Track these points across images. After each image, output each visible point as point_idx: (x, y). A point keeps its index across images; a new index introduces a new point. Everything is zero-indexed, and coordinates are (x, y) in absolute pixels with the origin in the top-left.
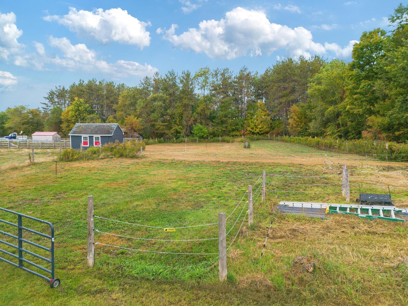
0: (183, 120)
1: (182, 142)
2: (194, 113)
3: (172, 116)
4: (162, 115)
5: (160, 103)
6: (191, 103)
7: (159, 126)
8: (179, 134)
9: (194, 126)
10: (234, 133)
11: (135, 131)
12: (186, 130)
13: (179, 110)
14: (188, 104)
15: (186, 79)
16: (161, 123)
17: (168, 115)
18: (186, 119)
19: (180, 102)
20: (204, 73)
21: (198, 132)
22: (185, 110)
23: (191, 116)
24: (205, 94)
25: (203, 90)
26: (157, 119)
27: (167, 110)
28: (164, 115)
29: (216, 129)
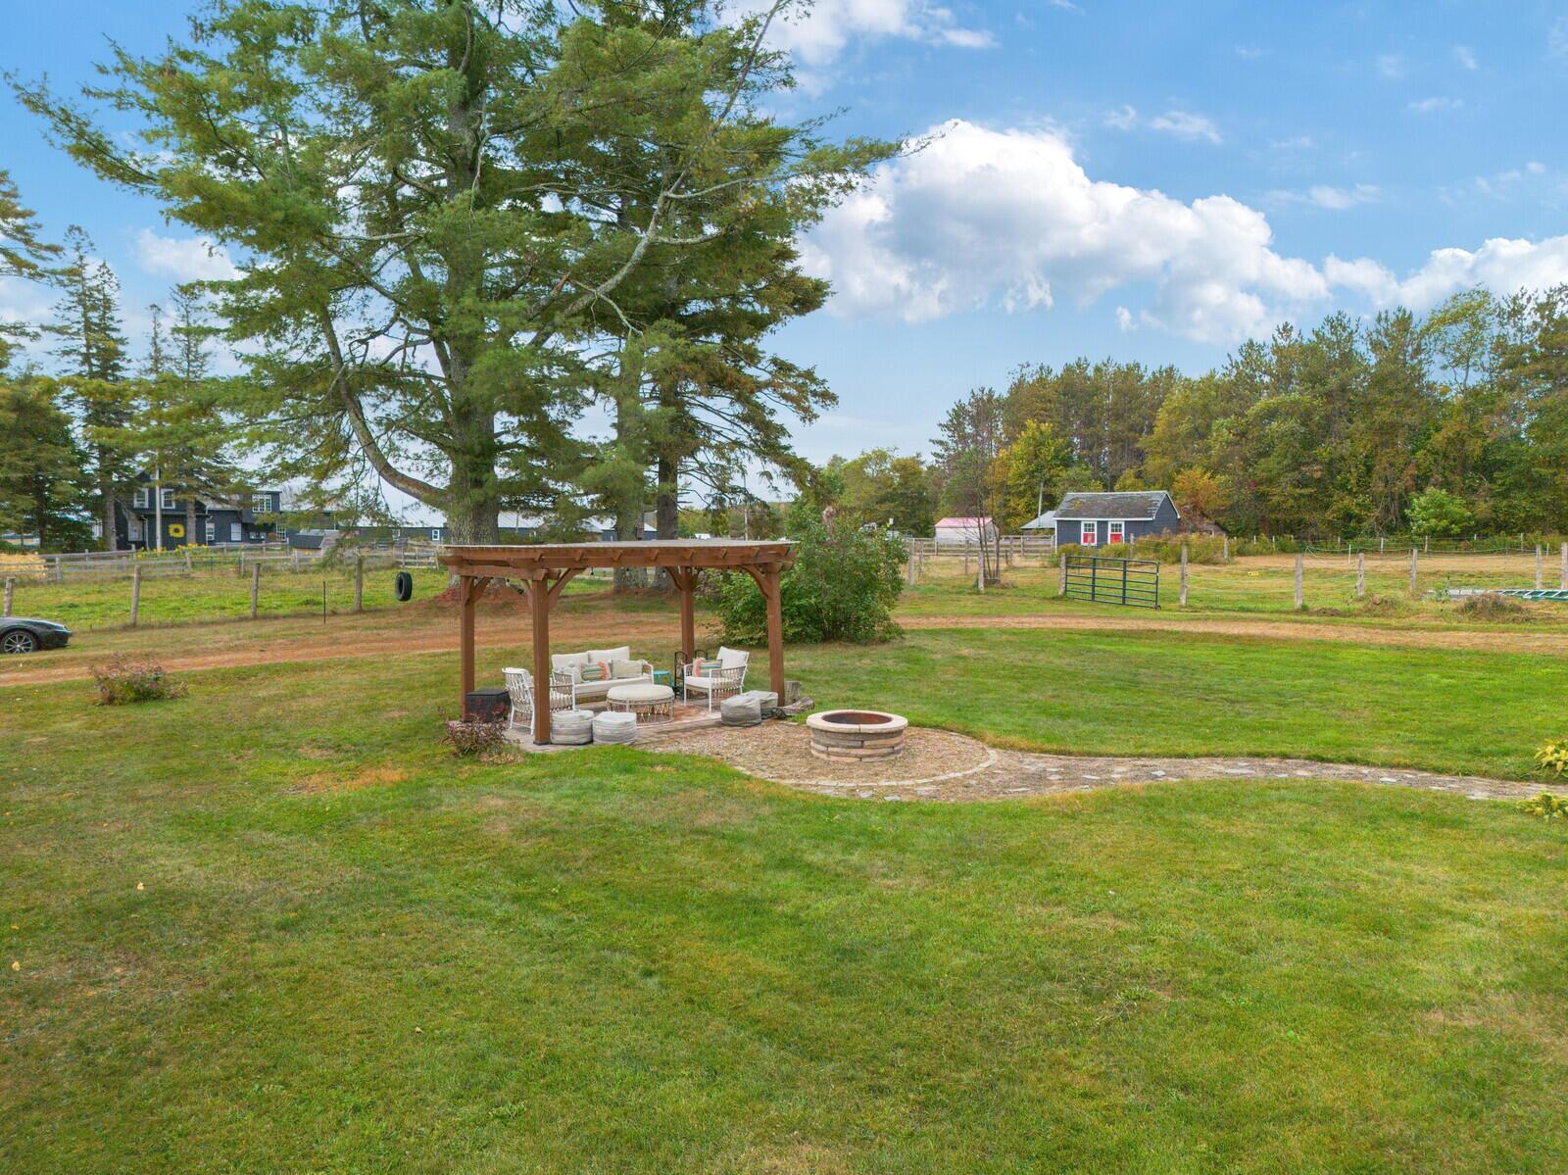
0: (1375, 476)
1: (1364, 549)
2: (1420, 453)
3: (1331, 467)
4: (1297, 465)
5: (1292, 424)
7: (1279, 499)
8: (1354, 525)
9: (1414, 494)
11: (1204, 515)
12: (1387, 509)
13: (1360, 446)
14: (1393, 424)
15: (1393, 340)
16: (1289, 489)
17: (1320, 464)
18: (1388, 473)
20: (1468, 311)
21: (1424, 514)
22: (1385, 444)
23: (1407, 464)
24: (1471, 383)
25: (1460, 370)
26: (1279, 476)
27: (1312, 447)
28: (1302, 464)
29: (1504, 505)
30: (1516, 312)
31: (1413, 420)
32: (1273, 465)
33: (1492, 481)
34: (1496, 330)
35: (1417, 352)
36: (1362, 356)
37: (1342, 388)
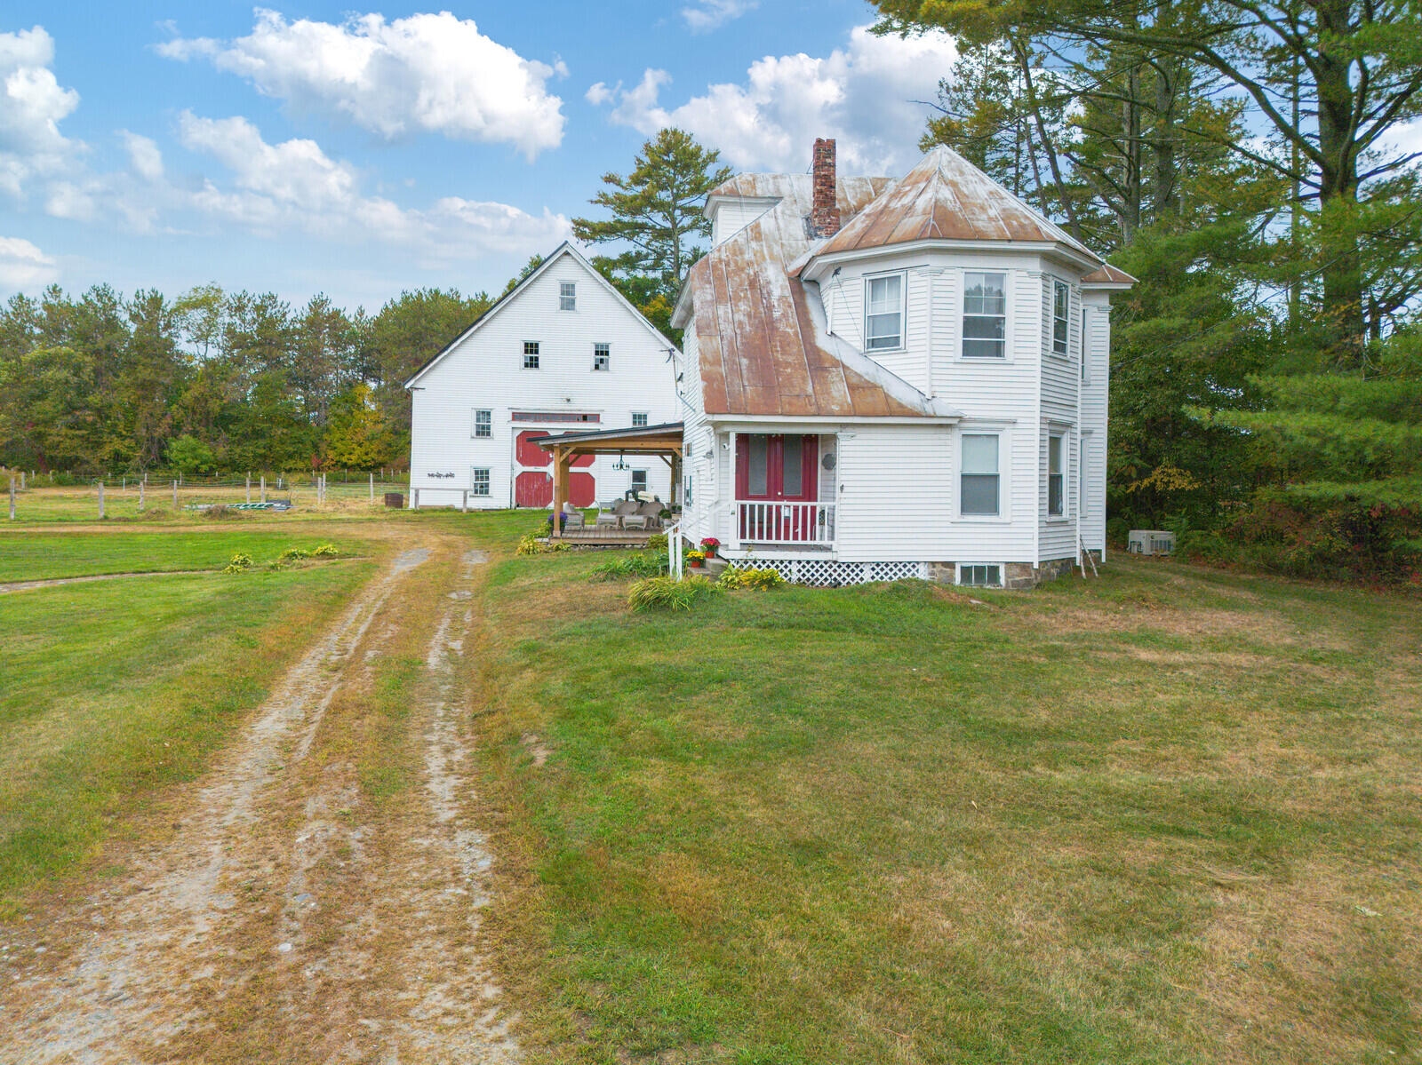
0: (139, 424)
1: (131, 482)
2: (175, 406)
3: (101, 412)
4: (71, 408)
5: (65, 374)
6: (161, 380)
7: (57, 439)
8: (122, 463)
9: (171, 439)
10: (291, 464)
12: (148, 451)
13: (125, 397)
14: (152, 382)
15: (149, 314)
16: (64, 431)
17: (92, 409)
18: (149, 421)
19: (128, 375)
20: (206, 302)
21: (182, 456)
22: (145, 398)
23: (164, 415)
24: (209, 356)
25: (201, 345)
26: (53, 419)
27: (85, 394)
28: (76, 409)
29: (238, 450)
30: (240, 309)
31: (167, 381)
32: (47, 408)
33: (227, 430)
34: (227, 320)
35: (168, 326)
36: (125, 324)
37: (108, 348)
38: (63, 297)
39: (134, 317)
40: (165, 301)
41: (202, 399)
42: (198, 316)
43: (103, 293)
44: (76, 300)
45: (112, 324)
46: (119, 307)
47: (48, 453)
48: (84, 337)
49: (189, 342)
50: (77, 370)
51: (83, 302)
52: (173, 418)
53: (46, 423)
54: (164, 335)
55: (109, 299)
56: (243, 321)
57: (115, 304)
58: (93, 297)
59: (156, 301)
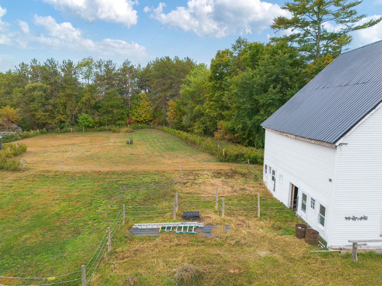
0: (67, 110)
1: (67, 132)
2: (79, 103)
3: (54, 106)
4: (44, 105)
5: (41, 93)
6: (74, 93)
7: (40, 116)
8: (63, 124)
9: (79, 115)
10: (119, 122)
11: (13, 122)
12: (71, 119)
15: (68, 69)
16: (42, 113)
17: (51, 105)
18: (71, 108)
20: (87, 63)
21: (83, 121)
23: (76, 106)
25: (87, 80)
26: (38, 109)
27: (48, 100)
28: (45, 105)
29: (102, 118)
30: (100, 66)
31: (77, 93)
32: (36, 105)
33: (98, 111)
34: (95, 70)
35: (75, 73)
36: (60, 73)
37: (55, 82)
38: (38, 63)
39: (63, 70)
40: (73, 64)
41: (89, 100)
42: (85, 69)
43: (51, 62)
44: (42, 64)
45: (55, 73)
46: (57, 67)
47: (37, 122)
48: (45, 78)
49: (83, 79)
50: (45, 91)
51: (44, 65)
52: (79, 107)
53: (35, 110)
54: (74, 76)
55: (54, 64)
56: (101, 70)
57: (56, 65)
58: (48, 63)
59: (70, 64)
